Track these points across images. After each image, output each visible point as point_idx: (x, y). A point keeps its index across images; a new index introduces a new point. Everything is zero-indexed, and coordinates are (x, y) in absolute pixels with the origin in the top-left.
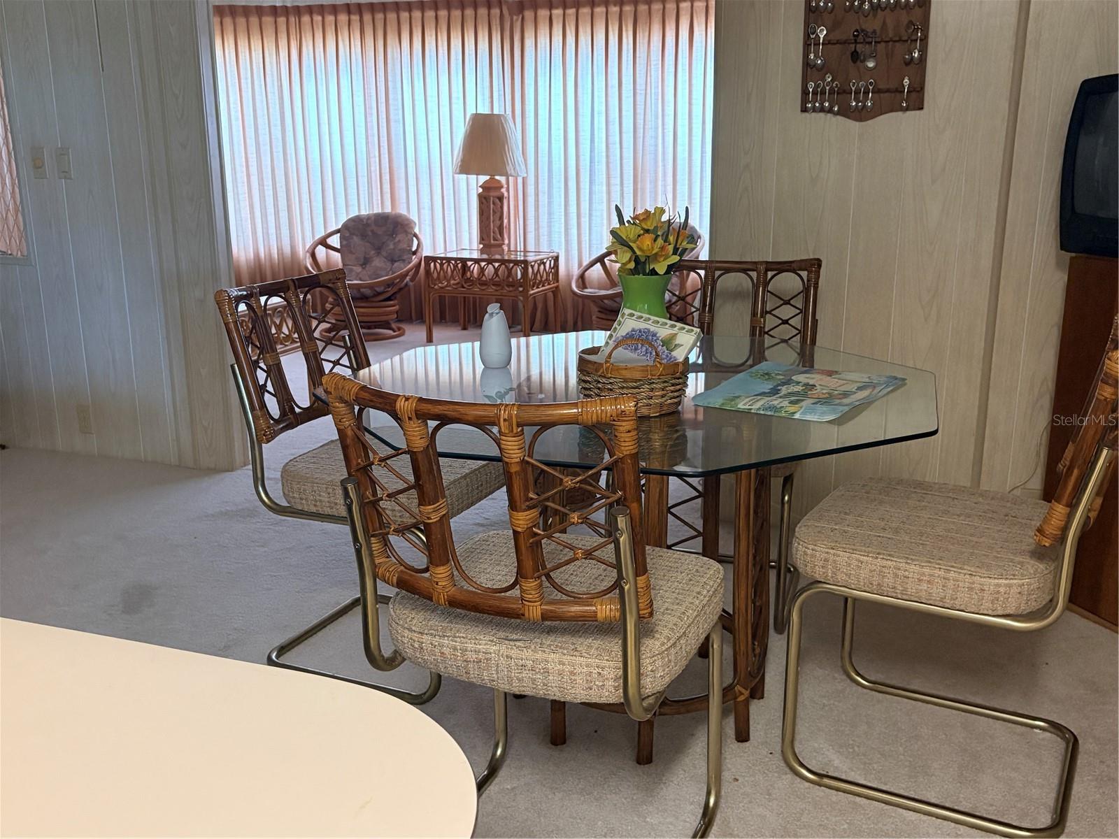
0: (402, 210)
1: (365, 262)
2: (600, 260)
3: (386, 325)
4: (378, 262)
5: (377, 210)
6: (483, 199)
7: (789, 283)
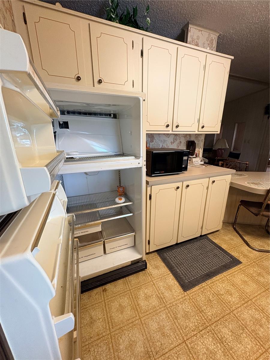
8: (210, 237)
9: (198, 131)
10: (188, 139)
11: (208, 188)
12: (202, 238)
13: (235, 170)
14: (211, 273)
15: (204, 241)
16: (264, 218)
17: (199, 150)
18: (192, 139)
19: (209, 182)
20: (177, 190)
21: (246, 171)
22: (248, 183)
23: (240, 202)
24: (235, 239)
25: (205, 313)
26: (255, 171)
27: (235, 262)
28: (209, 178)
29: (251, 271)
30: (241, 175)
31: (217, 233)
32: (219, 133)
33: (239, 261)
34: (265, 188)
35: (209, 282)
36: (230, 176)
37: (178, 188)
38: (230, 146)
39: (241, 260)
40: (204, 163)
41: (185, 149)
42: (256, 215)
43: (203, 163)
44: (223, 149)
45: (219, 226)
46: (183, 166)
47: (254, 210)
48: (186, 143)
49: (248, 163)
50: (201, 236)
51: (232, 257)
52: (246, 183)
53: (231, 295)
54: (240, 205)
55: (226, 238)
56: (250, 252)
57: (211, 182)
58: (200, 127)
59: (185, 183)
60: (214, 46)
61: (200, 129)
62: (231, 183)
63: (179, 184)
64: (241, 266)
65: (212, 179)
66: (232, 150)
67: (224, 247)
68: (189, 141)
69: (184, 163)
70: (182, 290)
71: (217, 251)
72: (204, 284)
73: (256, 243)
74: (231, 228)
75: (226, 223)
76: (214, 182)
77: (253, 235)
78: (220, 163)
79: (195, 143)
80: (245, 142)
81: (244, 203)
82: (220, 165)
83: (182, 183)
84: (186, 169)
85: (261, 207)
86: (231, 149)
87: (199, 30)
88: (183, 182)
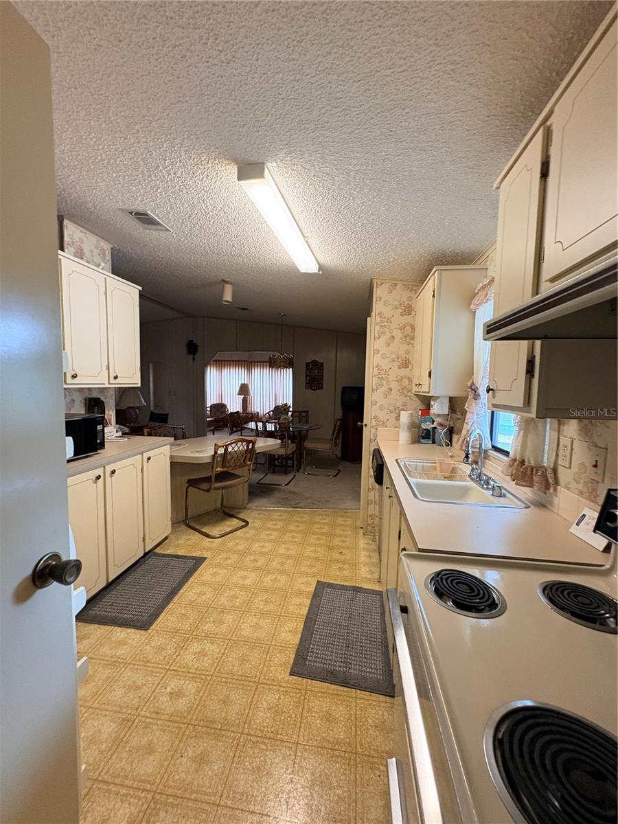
0: (223, 402)
1: (215, 414)
2: (268, 413)
3: (220, 427)
4: (218, 414)
5: (218, 402)
6: (243, 400)
7: (304, 414)
8: (158, 550)
9: (109, 383)
10: (87, 395)
11: (142, 469)
12: (147, 557)
13: (173, 439)
14: (175, 588)
15: (151, 560)
16: (218, 491)
17: (111, 414)
18: (95, 395)
19: (142, 460)
20: (96, 483)
21: (183, 438)
22: (191, 452)
23: (188, 483)
24: (192, 537)
25: (182, 630)
26: (194, 437)
27: (199, 561)
28: (142, 454)
29: (218, 560)
30: (179, 445)
31: (167, 541)
32: (139, 385)
33: (202, 558)
34: (210, 454)
35: (176, 598)
36: (168, 446)
37: (98, 477)
38: (148, 401)
39: (205, 556)
40: (123, 434)
41: (84, 412)
42: (208, 491)
43: (120, 434)
44: (137, 408)
45: (168, 530)
46: (99, 441)
47: (204, 486)
48: (83, 402)
49: (183, 426)
50: (146, 554)
51: (193, 558)
52: (189, 452)
53: (204, 594)
54: (188, 487)
55: (181, 542)
56: (212, 542)
57: (145, 459)
58: (112, 377)
59: (109, 468)
60: (107, 258)
61: (112, 381)
62: (171, 457)
63: (99, 472)
64: (206, 562)
65: (146, 455)
66: (152, 409)
67: (181, 552)
68: (90, 399)
69: (100, 435)
70: (142, 632)
71: (174, 563)
72: (170, 606)
73: (216, 530)
74: (184, 527)
75: (175, 524)
76: (149, 459)
77: (211, 523)
78: (146, 431)
79: (103, 402)
80: (170, 393)
81: (192, 483)
82: (146, 434)
83: (102, 468)
84: (102, 445)
85: (211, 482)
86: (149, 408)
87: (82, 232)
88: (104, 467)
